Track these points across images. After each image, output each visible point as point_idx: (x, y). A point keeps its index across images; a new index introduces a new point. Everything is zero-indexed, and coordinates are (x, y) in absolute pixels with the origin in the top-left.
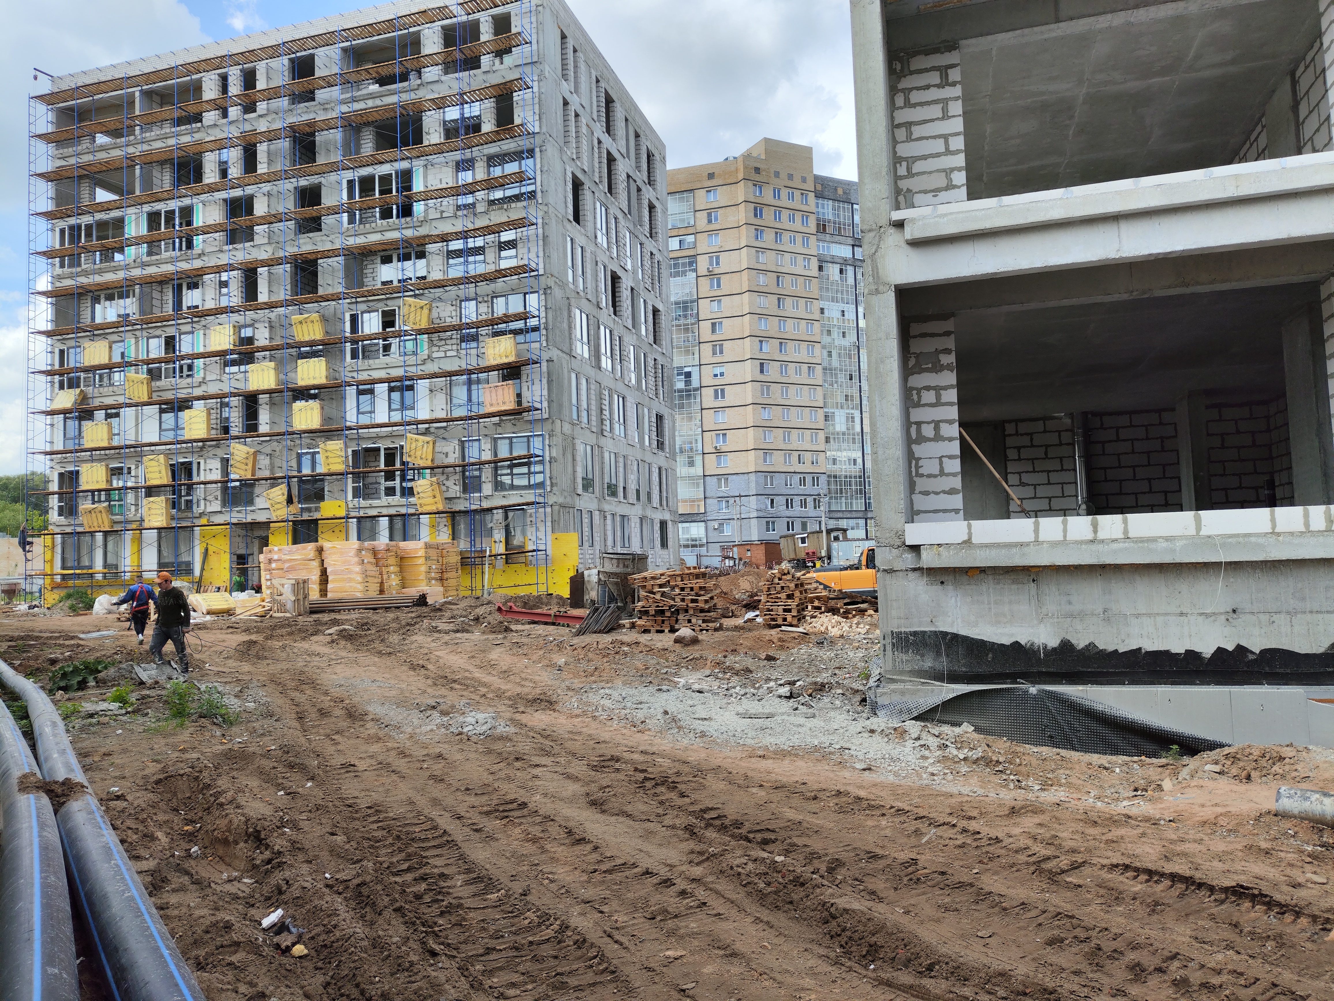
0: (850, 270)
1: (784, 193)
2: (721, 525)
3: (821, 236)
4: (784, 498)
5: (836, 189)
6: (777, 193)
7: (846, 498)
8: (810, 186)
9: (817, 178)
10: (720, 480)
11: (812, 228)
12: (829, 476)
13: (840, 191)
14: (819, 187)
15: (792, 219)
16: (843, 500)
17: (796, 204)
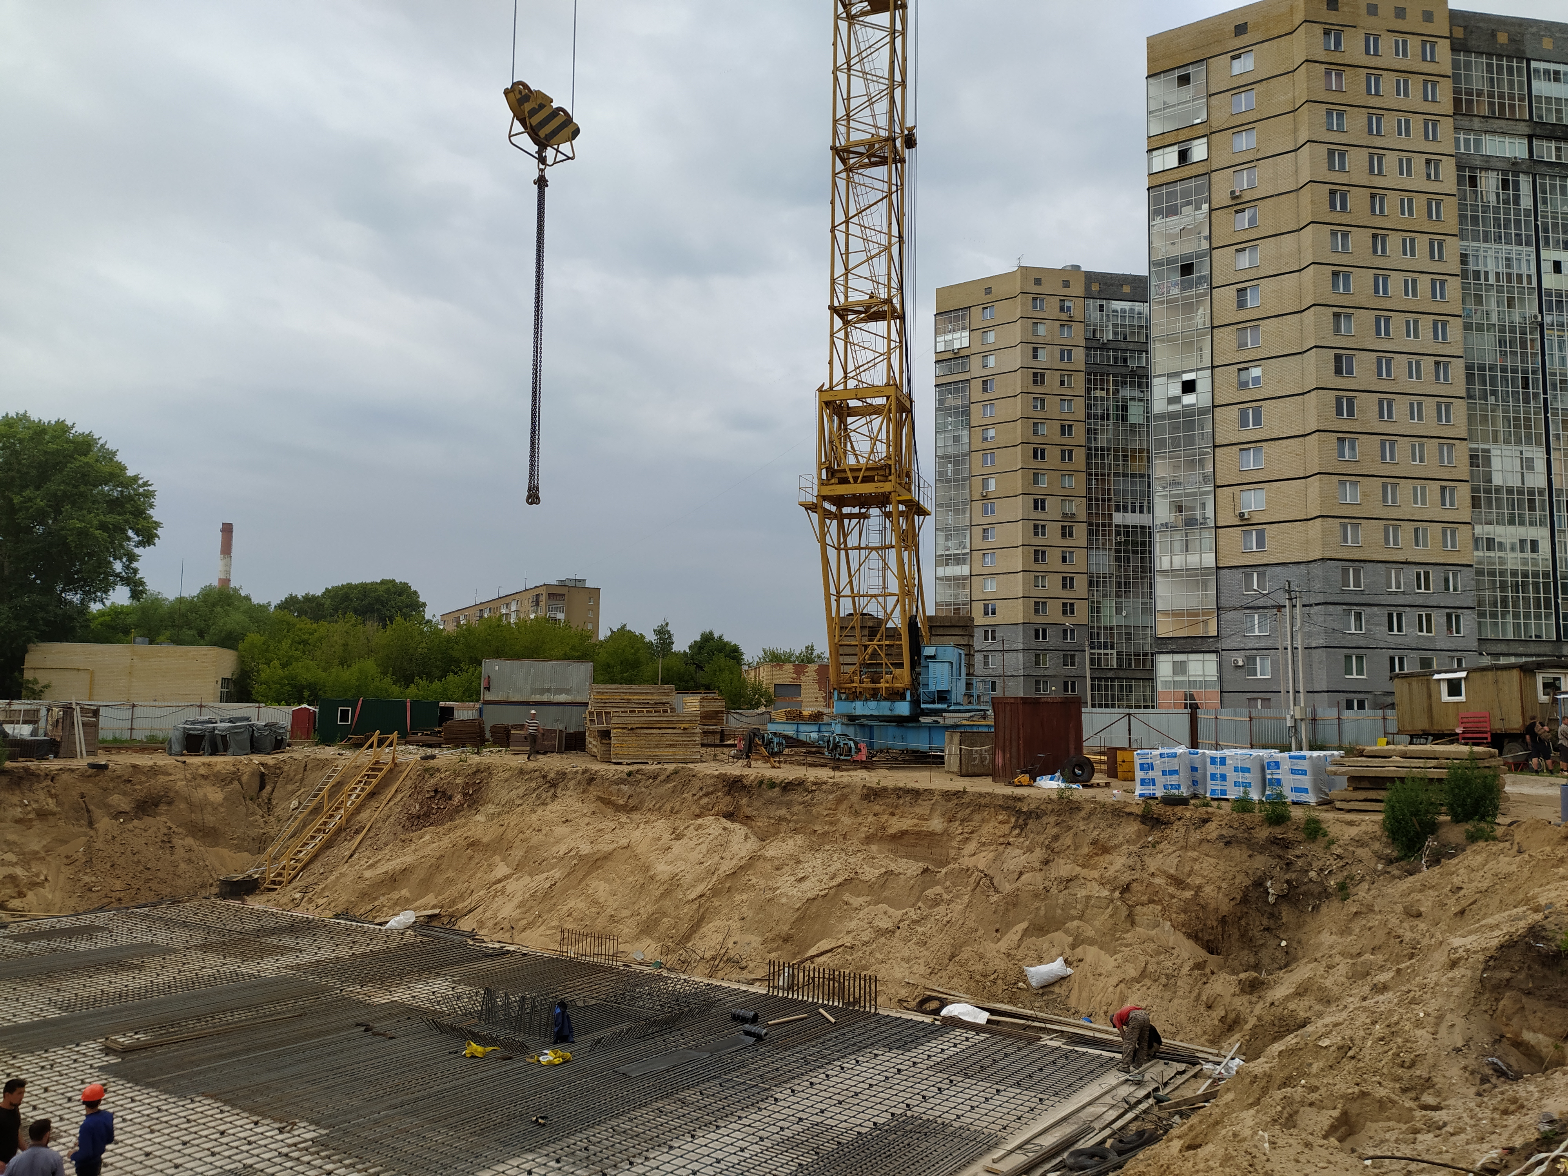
0: (1525, 184)
1: (1387, 43)
2: (1251, 660)
3: (1465, 122)
4: (1385, 611)
5: (1493, 35)
6: (1371, 42)
7: (1516, 616)
8: (1441, 26)
9: (1456, 16)
10: (1249, 577)
11: (1446, 103)
12: (1480, 572)
13: (1502, 38)
14: (1459, 33)
15: (1403, 89)
16: (1510, 619)
17: (1413, 62)
